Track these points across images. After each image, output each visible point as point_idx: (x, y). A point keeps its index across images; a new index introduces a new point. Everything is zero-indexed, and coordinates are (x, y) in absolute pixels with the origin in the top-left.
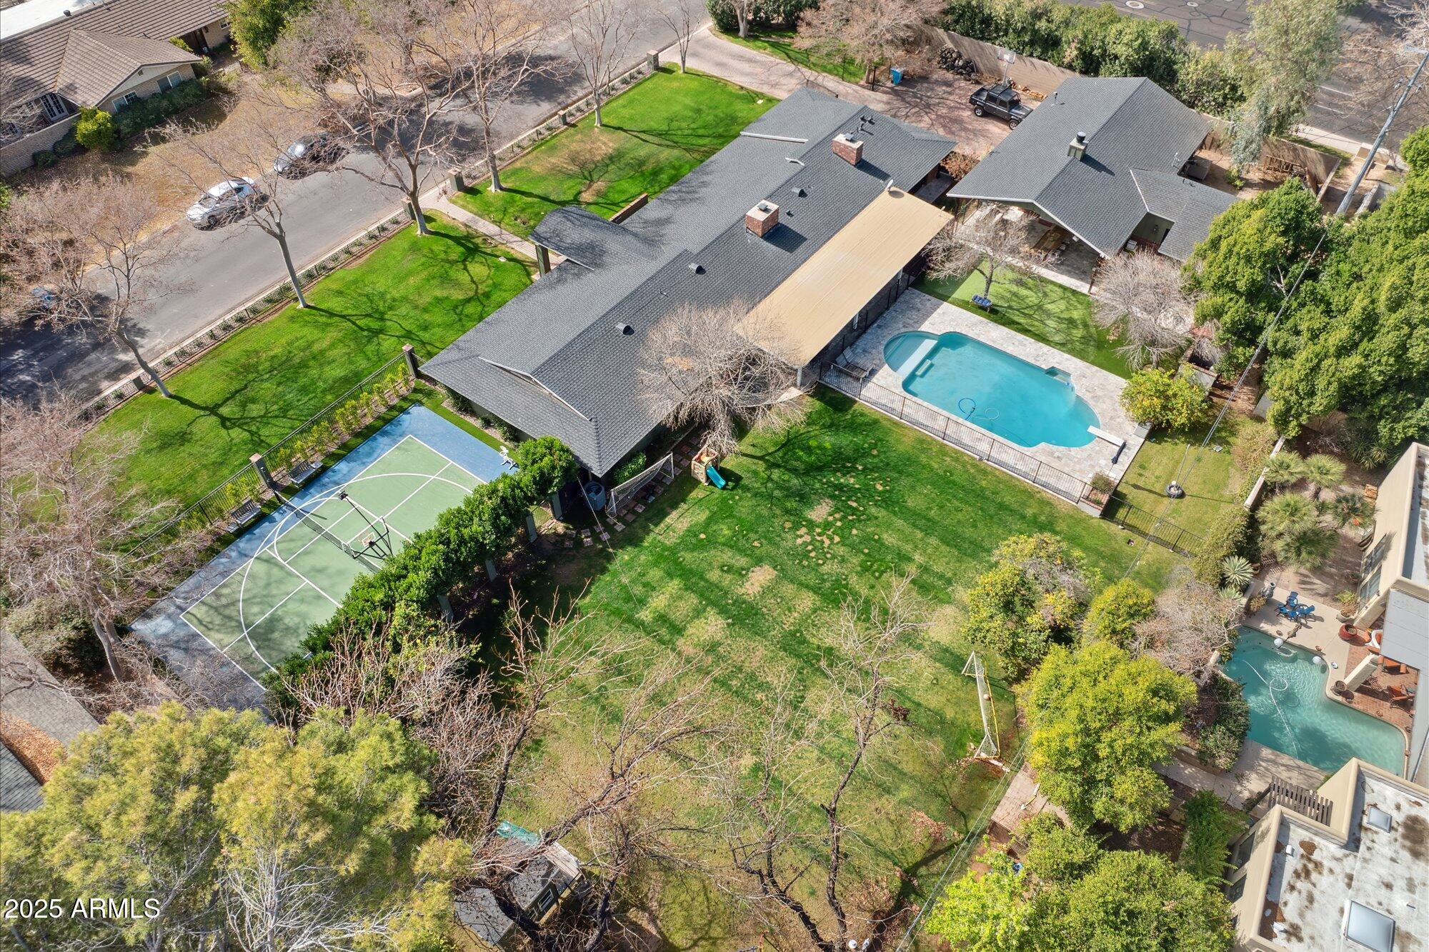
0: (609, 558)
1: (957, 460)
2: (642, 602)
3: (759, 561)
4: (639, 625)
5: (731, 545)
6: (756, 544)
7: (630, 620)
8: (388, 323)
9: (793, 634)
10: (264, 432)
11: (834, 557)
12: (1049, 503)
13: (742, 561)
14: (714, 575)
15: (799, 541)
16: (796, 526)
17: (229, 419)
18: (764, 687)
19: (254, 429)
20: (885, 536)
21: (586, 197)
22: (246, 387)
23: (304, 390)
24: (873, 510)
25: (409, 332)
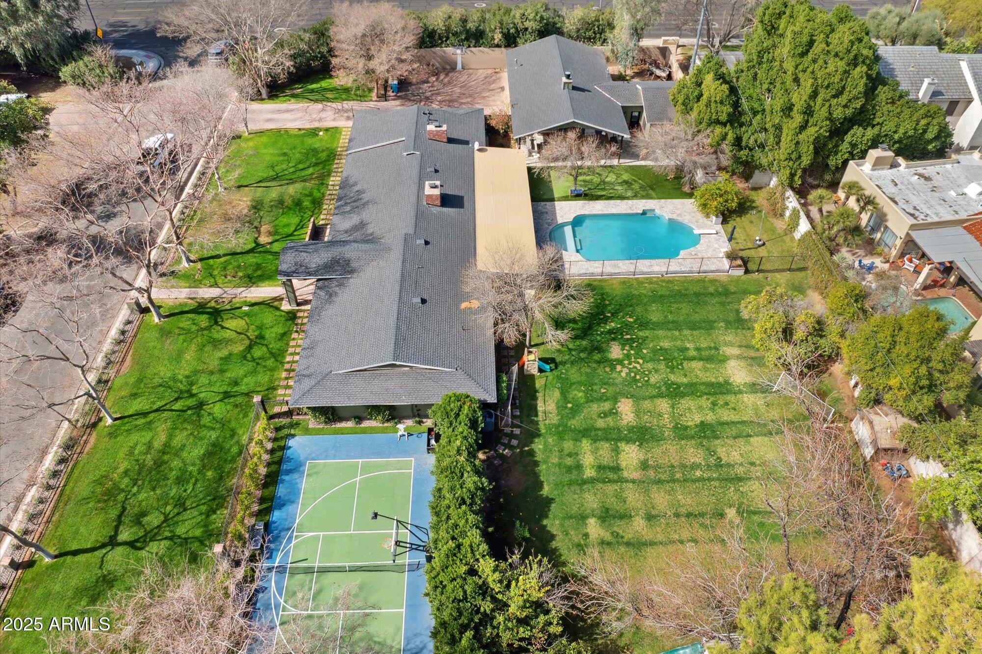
0: (532, 453)
1: (651, 283)
2: (579, 467)
3: (615, 400)
4: (592, 481)
5: (590, 400)
6: (603, 391)
7: (585, 482)
8: (201, 395)
9: (676, 427)
10: (181, 530)
11: (650, 372)
12: (716, 280)
13: (607, 406)
14: (601, 423)
15: (623, 374)
16: (613, 369)
17: (137, 541)
18: (695, 467)
19: (168, 534)
20: (662, 344)
21: (263, 239)
22: (124, 509)
23: (180, 481)
24: (641, 334)
25: (225, 393)
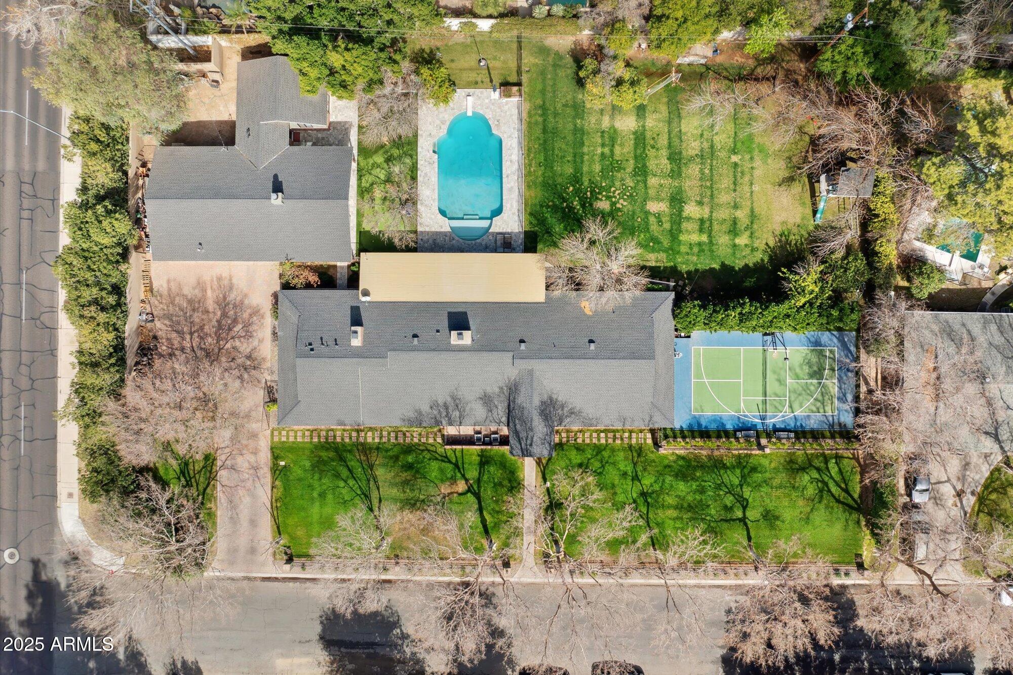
0: (689, 273)
1: (530, 165)
2: (700, 244)
3: (647, 213)
4: (710, 236)
5: (647, 229)
6: (639, 220)
7: (711, 242)
8: (635, 494)
9: (672, 177)
10: (736, 481)
11: (624, 185)
12: (529, 113)
13: (652, 219)
14: (667, 226)
15: (625, 203)
16: (619, 210)
17: (742, 506)
18: (702, 171)
19: (739, 489)
20: (597, 171)
22: (721, 520)
23: (703, 491)
24: (586, 183)
25: (633, 479)
